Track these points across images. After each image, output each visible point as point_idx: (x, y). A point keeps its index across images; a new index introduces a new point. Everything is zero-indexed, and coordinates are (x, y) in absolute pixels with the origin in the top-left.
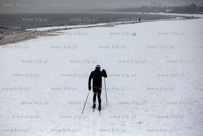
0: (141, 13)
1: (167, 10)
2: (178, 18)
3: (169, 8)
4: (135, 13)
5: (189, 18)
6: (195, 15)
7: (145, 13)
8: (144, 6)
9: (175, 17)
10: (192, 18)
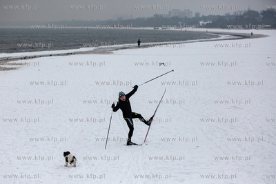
0: (152, 28)
1: (201, 23)
2: (223, 37)
3: (205, 18)
4: (141, 28)
5: (244, 37)
6: (255, 32)
7: (160, 28)
8: (157, 15)
9: (217, 35)
10: (251, 36)
